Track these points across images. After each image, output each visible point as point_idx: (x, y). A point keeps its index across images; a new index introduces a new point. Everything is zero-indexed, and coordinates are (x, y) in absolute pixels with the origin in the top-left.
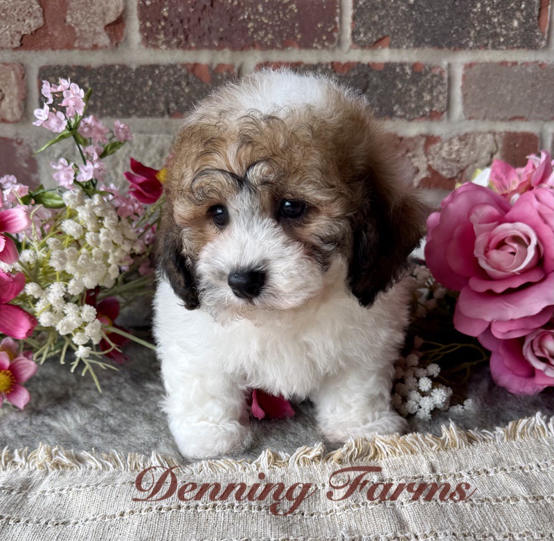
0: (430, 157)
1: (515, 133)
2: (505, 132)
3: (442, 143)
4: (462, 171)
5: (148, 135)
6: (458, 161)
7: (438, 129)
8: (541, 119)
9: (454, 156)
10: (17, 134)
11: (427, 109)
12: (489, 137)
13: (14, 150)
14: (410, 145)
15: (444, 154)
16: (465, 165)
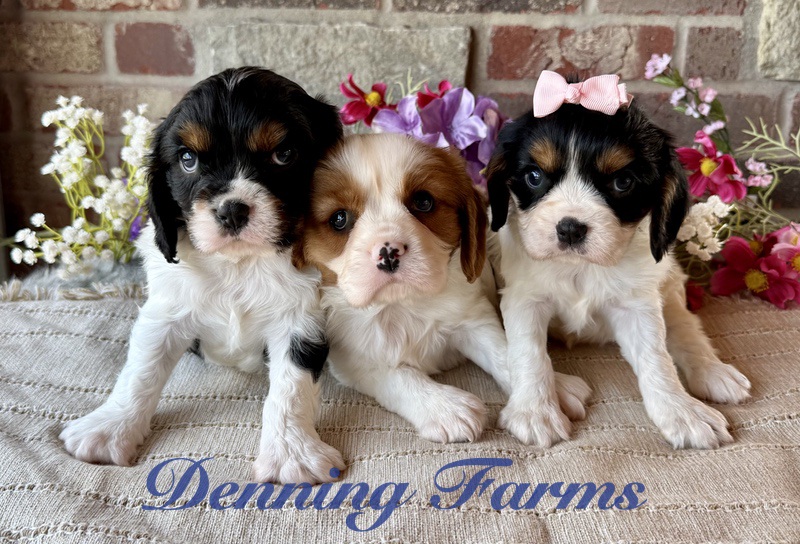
0: (564, 49)
1: (650, 27)
2: (641, 26)
3: (576, 36)
4: (596, 62)
5: (295, 25)
6: (592, 53)
7: (572, 21)
8: (677, 13)
9: (587, 48)
10: (177, 21)
11: (562, 3)
12: (624, 30)
13: (173, 35)
14: (544, 37)
15: (578, 46)
16: (598, 57)
